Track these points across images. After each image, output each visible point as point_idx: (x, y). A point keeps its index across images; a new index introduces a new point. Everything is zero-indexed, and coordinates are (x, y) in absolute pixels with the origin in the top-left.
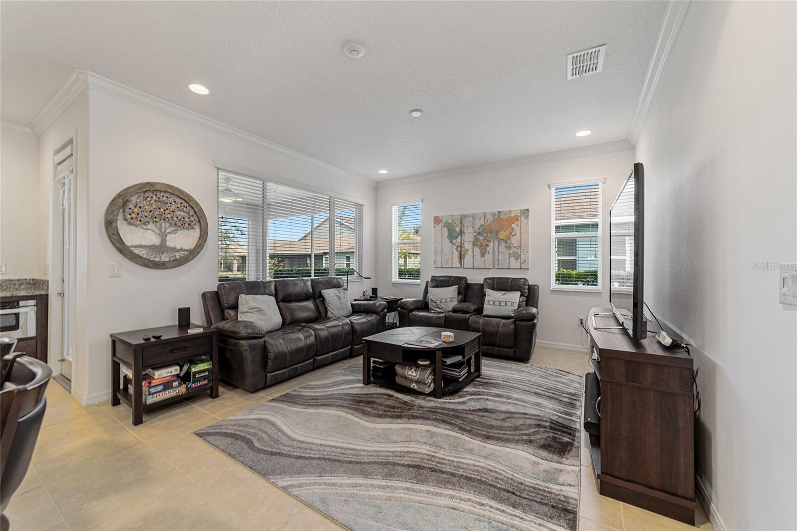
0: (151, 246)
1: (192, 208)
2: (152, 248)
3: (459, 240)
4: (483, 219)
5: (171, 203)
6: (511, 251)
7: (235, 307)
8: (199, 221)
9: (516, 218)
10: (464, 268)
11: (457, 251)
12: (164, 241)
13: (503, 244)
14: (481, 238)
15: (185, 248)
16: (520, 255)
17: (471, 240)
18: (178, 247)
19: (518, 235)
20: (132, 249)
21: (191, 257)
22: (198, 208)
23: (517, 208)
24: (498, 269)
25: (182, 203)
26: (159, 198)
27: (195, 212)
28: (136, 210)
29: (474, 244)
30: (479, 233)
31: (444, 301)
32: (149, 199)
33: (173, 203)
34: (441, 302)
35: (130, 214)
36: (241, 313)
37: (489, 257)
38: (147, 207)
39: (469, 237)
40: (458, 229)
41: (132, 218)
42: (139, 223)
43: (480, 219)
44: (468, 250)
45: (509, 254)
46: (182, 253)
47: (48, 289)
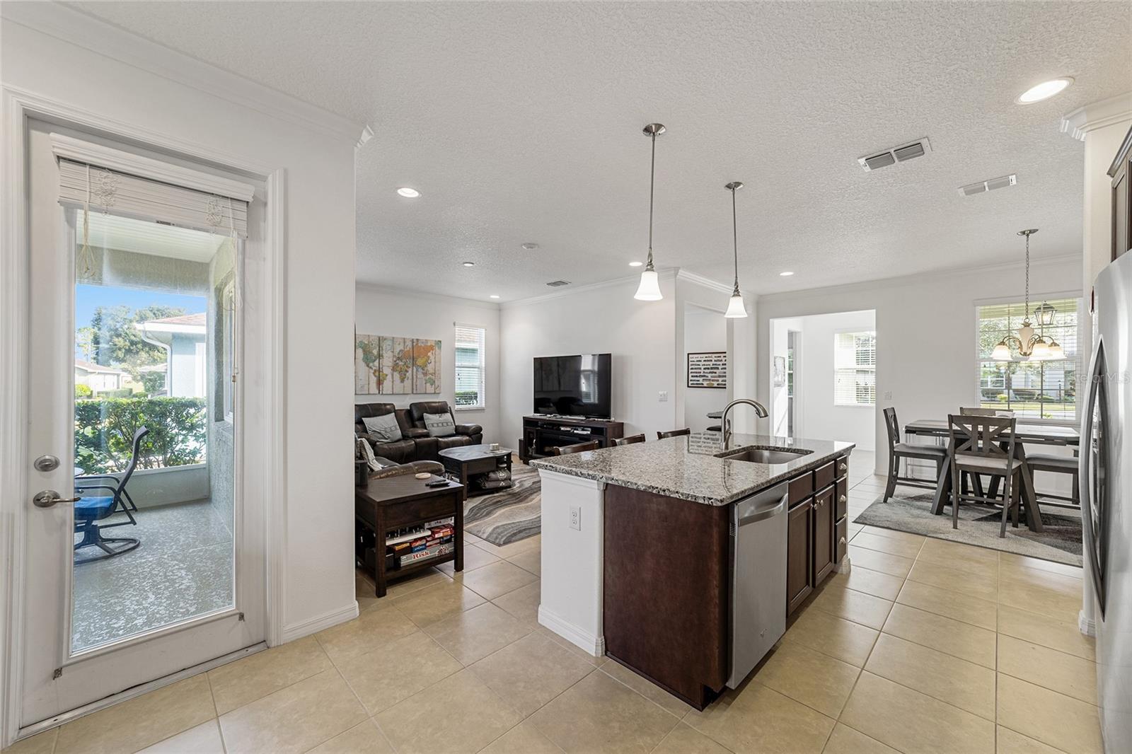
3: (376, 363)
4: (402, 344)
6: (428, 377)
9: (432, 348)
10: (382, 394)
11: (375, 376)
13: (420, 370)
14: (401, 363)
16: (434, 382)
17: (390, 364)
19: (433, 363)
23: (432, 338)
24: (416, 394)
29: (394, 370)
30: (399, 358)
31: (388, 430)
34: (386, 432)
37: (408, 383)
39: (387, 361)
40: (375, 352)
43: (399, 344)
44: (387, 375)
45: (426, 380)
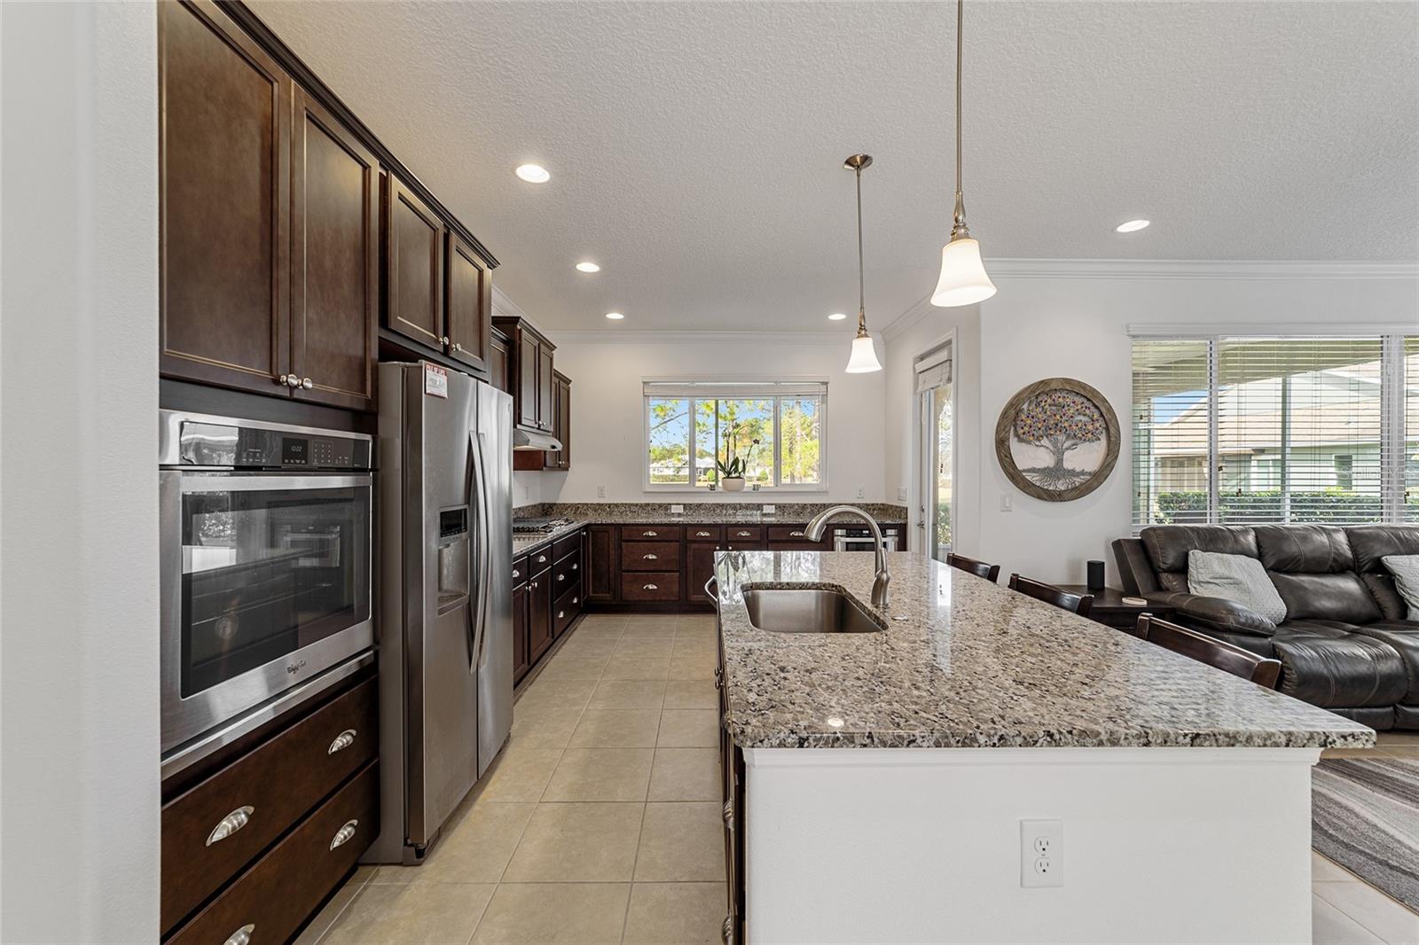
0: (1045, 469)
1: (1097, 407)
2: (1045, 472)
5: (1068, 406)
7: (1182, 569)
8: (1107, 429)
12: (1060, 461)
15: (1086, 470)
18: (1078, 470)
20: (1024, 474)
21: (1095, 484)
22: (1105, 407)
25: (1083, 403)
26: (1054, 400)
27: (1102, 415)
28: (1029, 422)
32: (1043, 404)
33: (1072, 405)
35: (1022, 428)
36: (1195, 582)
38: (1040, 416)
41: (1024, 433)
42: (1031, 438)
46: (1083, 478)
47: (907, 518)
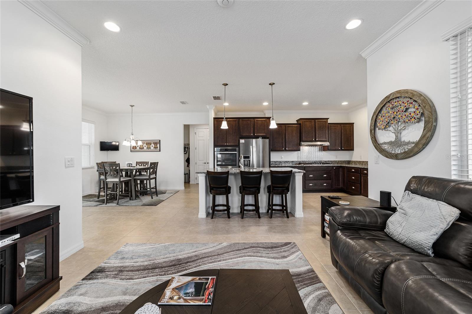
2: (390, 143)
12: (398, 137)
15: (411, 141)
18: (407, 141)
20: (380, 145)
25: (408, 101)
26: (393, 105)
28: (382, 119)
33: (402, 104)
41: (380, 125)
42: (383, 127)
46: (410, 147)
